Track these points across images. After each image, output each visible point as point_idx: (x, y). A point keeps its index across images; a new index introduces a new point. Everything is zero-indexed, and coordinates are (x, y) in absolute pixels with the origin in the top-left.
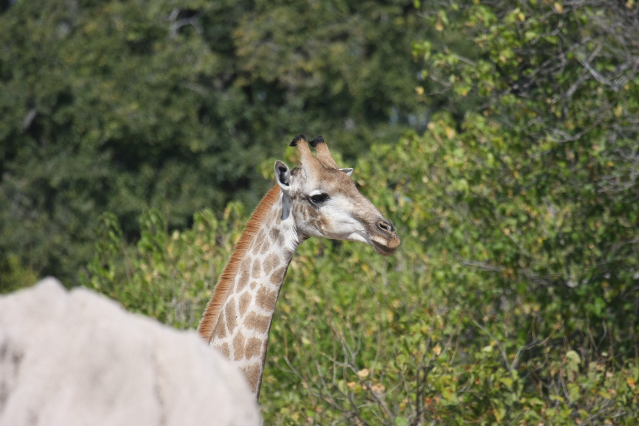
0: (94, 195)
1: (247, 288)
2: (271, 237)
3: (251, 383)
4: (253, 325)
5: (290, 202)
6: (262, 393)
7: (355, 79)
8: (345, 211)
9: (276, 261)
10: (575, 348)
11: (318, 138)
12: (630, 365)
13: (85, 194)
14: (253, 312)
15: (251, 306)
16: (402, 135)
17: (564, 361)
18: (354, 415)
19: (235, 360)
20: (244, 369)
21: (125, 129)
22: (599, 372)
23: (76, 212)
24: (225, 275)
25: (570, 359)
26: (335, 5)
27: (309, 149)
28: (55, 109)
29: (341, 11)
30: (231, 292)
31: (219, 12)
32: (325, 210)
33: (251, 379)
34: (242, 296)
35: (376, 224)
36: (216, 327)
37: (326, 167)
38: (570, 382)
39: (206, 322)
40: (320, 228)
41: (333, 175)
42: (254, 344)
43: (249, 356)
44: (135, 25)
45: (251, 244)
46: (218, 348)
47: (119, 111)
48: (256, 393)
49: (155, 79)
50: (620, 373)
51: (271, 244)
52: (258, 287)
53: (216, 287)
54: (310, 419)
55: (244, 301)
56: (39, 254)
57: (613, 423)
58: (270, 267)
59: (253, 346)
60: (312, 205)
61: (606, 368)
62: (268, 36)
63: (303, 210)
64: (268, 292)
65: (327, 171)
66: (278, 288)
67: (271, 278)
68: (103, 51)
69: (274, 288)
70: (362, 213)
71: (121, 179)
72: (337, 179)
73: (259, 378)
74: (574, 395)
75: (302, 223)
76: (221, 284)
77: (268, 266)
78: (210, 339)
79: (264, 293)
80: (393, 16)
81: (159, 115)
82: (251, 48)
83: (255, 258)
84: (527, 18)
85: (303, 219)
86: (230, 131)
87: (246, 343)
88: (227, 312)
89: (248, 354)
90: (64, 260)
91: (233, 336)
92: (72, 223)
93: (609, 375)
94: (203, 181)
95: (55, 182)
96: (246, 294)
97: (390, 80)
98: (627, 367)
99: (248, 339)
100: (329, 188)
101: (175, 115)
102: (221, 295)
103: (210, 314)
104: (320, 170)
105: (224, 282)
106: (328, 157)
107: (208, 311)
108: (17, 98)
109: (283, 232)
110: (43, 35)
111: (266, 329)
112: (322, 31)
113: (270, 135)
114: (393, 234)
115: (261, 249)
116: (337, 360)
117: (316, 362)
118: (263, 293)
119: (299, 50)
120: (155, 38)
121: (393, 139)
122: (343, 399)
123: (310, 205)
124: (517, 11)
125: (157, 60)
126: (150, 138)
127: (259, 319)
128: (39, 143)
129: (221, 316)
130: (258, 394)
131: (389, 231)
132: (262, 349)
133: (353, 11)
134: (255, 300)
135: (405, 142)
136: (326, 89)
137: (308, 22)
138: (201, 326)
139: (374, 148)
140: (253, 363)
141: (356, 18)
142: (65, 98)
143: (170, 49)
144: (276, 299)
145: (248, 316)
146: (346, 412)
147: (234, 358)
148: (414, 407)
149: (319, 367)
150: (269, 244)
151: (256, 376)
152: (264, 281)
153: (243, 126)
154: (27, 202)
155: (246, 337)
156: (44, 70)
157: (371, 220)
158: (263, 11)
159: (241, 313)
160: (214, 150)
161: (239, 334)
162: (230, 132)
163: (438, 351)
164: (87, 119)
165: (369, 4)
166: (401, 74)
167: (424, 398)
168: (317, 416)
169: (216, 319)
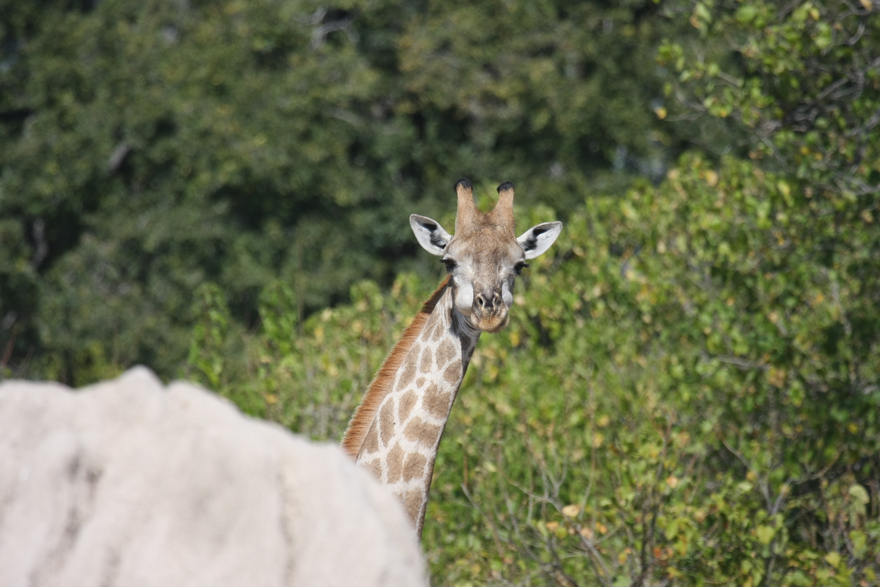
0: (203, 262)
1: (412, 386)
2: (446, 318)
3: (411, 515)
4: (416, 435)
7: (566, 109)
9: (451, 350)
10: (861, 482)
13: (192, 260)
14: (417, 418)
15: (416, 409)
16: (629, 186)
17: (847, 498)
18: (556, 568)
19: (388, 482)
20: (401, 495)
21: (246, 172)
23: (180, 287)
24: (384, 370)
25: (854, 497)
26: (539, 7)
28: (152, 141)
29: (547, 16)
30: (390, 389)
33: (410, 510)
34: (404, 395)
36: (366, 440)
38: (853, 528)
39: (352, 433)
42: (415, 463)
43: (408, 478)
44: (264, 28)
46: (366, 466)
47: (239, 148)
48: (418, 529)
49: (289, 103)
52: (427, 385)
53: (370, 386)
54: (495, 575)
55: (407, 403)
56: (126, 341)
58: (443, 359)
59: (414, 465)
62: (445, 46)
64: (440, 392)
66: (454, 388)
67: (445, 373)
68: (219, 64)
69: (449, 388)
71: (242, 241)
73: (421, 510)
74: (859, 546)
76: (377, 382)
77: (442, 357)
78: (358, 456)
79: (435, 393)
80: (620, 24)
81: (292, 153)
82: (420, 62)
83: (425, 346)
86: (393, 177)
87: (405, 460)
88: (382, 417)
89: (407, 475)
90: (161, 351)
91: (388, 450)
92: (173, 300)
94: (351, 245)
95: (150, 244)
96: (411, 393)
97: (614, 110)
99: (409, 454)
101: (314, 153)
103: (359, 423)
105: (382, 380)
107: (355, 417)
108: (101, 127)
110: (140, 46)
111: (434, 442)
112: (519, 42)
115: (432, 333)
116: (534, 492)
117: (505, 494)
118: (433, 393)
119: (488, 67)
120: (292, 48)
121: (619, 192)
122: (541, 545)
125: (292, 79)
126: (281, 185)
127: (425, 428)
128: (130, 189)
129: (374, 423)
132: (426, 469)
133: (562, 15)
134: (422, 401)
135: (635, 195)
136: (524, 122)
137: (500, 28)
138: (346, 439)
139: (590, 202)
140: (413, 488)
141: (567, 26)
142: (165, 127)
143: (312, 64)
144: (450, 404)
145: (411, 423)
146: (545, 564)
147: (387, 480)
148: (638, 561)
149: (508, 501)
150: (443, 328)
151: (416, 506)
152: (436, 377)
153: (412, 171)
154: (114, 273)
155: (405, 452)
156: (138, 90)
158: (438, 13)
159: (401, 419)
160: (370, 204)
161: (397, 447)
162: (393, 179)
163: (673, 482)
164: (196, 157)
165: (586, 7)
166: (629, 103)
167: (652, 548)
168: (505, 569)
169: (366, 430)
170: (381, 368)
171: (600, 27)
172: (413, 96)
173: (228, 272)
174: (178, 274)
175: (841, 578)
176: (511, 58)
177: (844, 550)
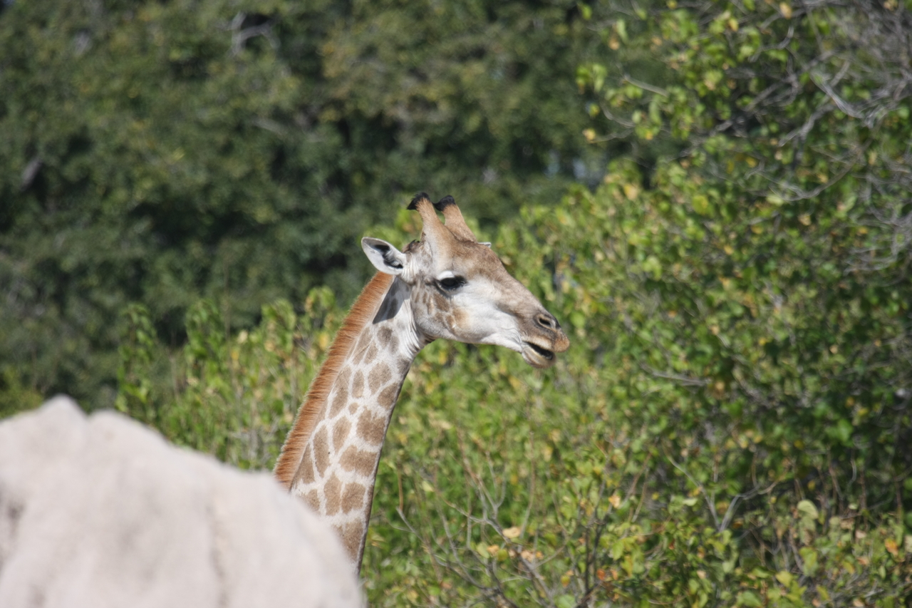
0: (122, 283)
1: (344, 412)
2: (380, 339)
3: (351, 547)
4: (352, 465)
5: (407, 290)
6: (365, 561)
7: (498, 111)
8: (489, 301)
9: (386, 374)
10: (811, 497)
11: (446, 197)
12: (891, 521)
13: (111, 281)
14: (352, 446)
15: (351, 437)
16: (565, 192)
17: (796, 514)
18: (497, 592)
19: (327, 514)
20: (340, 528)
21: (163, 189)
22: (846, 531)
23: (97, 306)
24: (313, 393)
25: (803, 513)
26: (465, 6)
27: (434, 213)
28: (64, 160)
29: (475, 18)
30: (321, 417)
31: (303, 17)
32: (459, 300)
33: (350, 542)
34: (337, 423)
35: (534, 318)
36: (300, 468)
37: (459, 238)
38: (803, 545)
39: (286, 460)
40: (451, 326)
41: (471, 249)
42: (354, 492)
43: (347, 509)
44: (181, 37)
45: (350, 349)
46: (303, 497)
47: (155, 163)
48: (358, 562)
49: (207, 115)
50: (876, 533)
51: (379, 350)
52: (360, 411)
53: (300, 409)
54: (434, 599)
55: (341, 431)
56: (44, 366)
57: (866, 605)
58: (377, 383)
59: (353, 495)
60: (441, 292)
61: (856, 526)
62: (369, 52)
63: (427, 300)
64: (374, 418)
65: (460, 245)
66: (389, 412)
67: (379, 398)
68: (134, 76)
69: (382, 412)
70: (513, 303)
71: (163, 259)
72: (476, 256)
73: (361, 541)
74: (809, 564)
75: (425, 319)
76: (308, 405)
77: (375, 380)
78: (291, 485)
79: (369, 419)
80: (552, 23)
81: (211, 169)
82: (344, 68)
83: (357, 370)
84: (741, 26)
85: (426, 313)
87: (342, 491)
88: (316, 445)
89: (346, 507)
90: (81, 376)
91: (324, 481)
92: (93, 322)
93: (860, 535)
95: (69, 264)
96: (344, 420)
97: (547, 110)
98: (886, 523)
99: (346, 485)
100: (465, 268)
101: (236, 168)
102: (308, 422)
103: (292, 449)
104: (452, 243)
105: (312, 403)
106: (462, 225)
107: (288, 444)
108: (12, 143)
109: (397, 333)
110: (53, 53)
111: (371, 470)
112: (448, 46)
113: (376, 190)
114: (559, 332)
115: (364, 356)
116: (473, 514)
117: (443, 517)
118: (367, 419)
119: (415, 72)
120: (211, 56)
121: (552, 199)
122: (481, 569)
123: (438, 293)
124: (726, 15)
125: (211, 88)
126: (199, 204)
127: (361, 456)
128: (45, 208)
129: (307, 452)
130: (360, 563)
131: (553, 328)
132: (366, 499)
133: (492, 17)
134: (356, 429)
135: (571, 201)
136: (456, 124)
137: (428, 32)
138: (279, 465)
139: (524, 211)
140: (353, 519)
141: (496, 28)
142: (79, 143)
143: (230, 71)
144: (385, 429)
145: (346, 452)
146: (485, 588)
147: (325, 512)
148: (581, 583)
149: (446, 524)
150: (376, 350)
151: (357, 538)
152: (369, 402)
153: (339, 180)
154: (29, 292)
155: (342, 483)
156: (49, 103)
157: (527, 313)
158: (362, 17)
159: (335, 448)
160: (296, 216)
161: (333, 477)
162: (320, 189)
163: (616, 501)
164: (112, 174)
165: (517, 8)
166: (564, 105)
167: (596, 569)
168: (443, 594)
169: (299, 456)
170: (310, 390)
171: (531, 27)
172: (338, 104)
173: (150, 292)
174: (96, 295)
175: (793, 597)
176: (440, 64)
177: (794, 568)
